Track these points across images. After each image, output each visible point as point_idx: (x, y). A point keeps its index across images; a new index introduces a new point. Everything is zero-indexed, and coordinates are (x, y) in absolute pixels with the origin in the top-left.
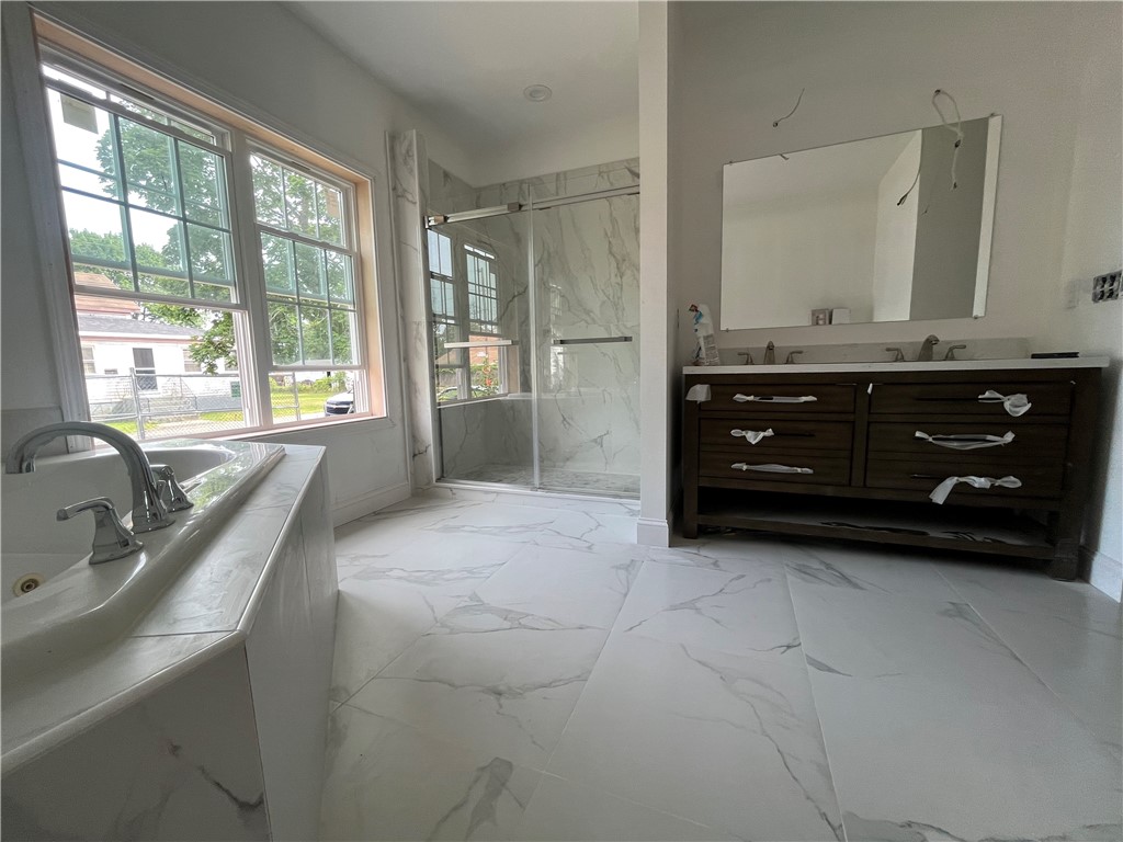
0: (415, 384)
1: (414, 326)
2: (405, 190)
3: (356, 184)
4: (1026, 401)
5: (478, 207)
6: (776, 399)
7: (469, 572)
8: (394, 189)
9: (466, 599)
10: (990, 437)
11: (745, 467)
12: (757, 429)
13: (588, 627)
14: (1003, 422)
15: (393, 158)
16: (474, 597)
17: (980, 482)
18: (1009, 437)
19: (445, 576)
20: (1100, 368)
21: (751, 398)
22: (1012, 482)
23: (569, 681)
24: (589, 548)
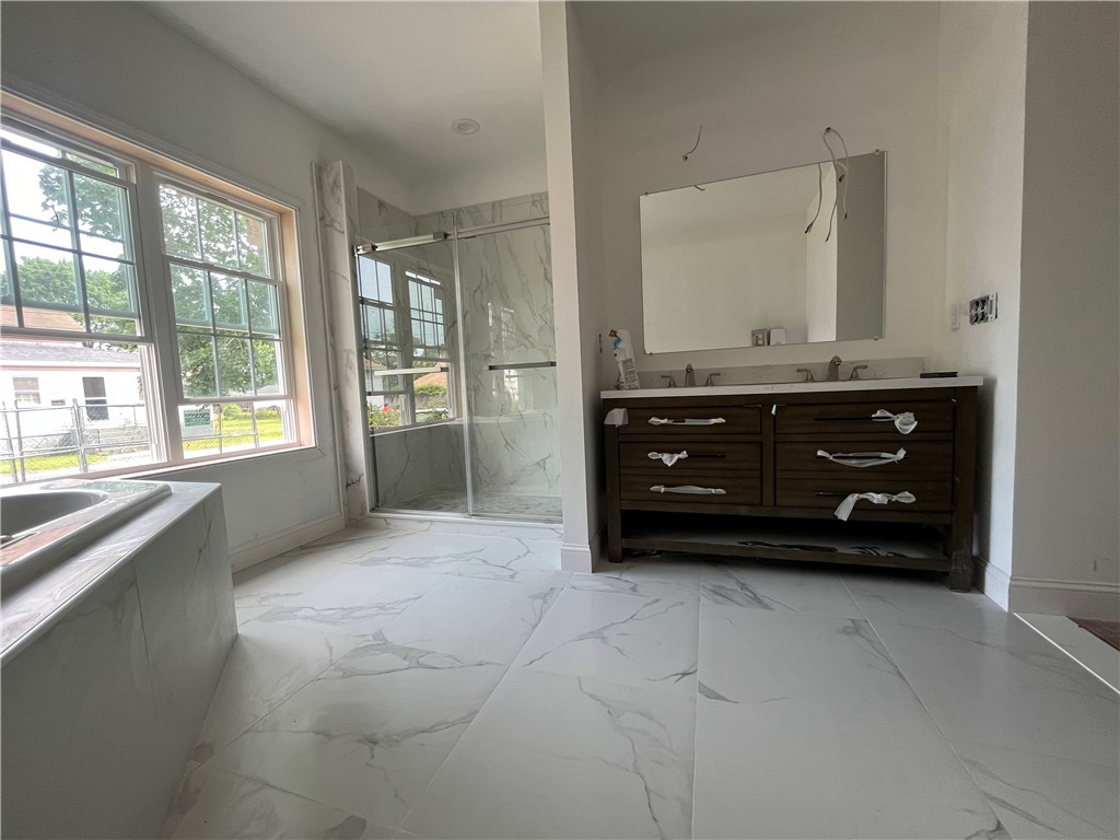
0: (347, 412)
1: (345, 355)
2: (332, 220)
3: (281, 214)
4: (913, 419)
5: (417, 235)
6: (689, 422)
7: (382, 608)
8: (322, 218)
9: (371, 638)
10: (884, 455)
11: (663, 490)
12: (672, 452)
13: (489, 663)
14: (894, 440)
15: (320, 187)
16: (379, 635)
17: (878, 498)
18: (901, 454)
19: (355, 614)
20: (976, 387)
21: (665, 421)
22: (907, 497)
23: (453, 724)
24: (512, 577)
